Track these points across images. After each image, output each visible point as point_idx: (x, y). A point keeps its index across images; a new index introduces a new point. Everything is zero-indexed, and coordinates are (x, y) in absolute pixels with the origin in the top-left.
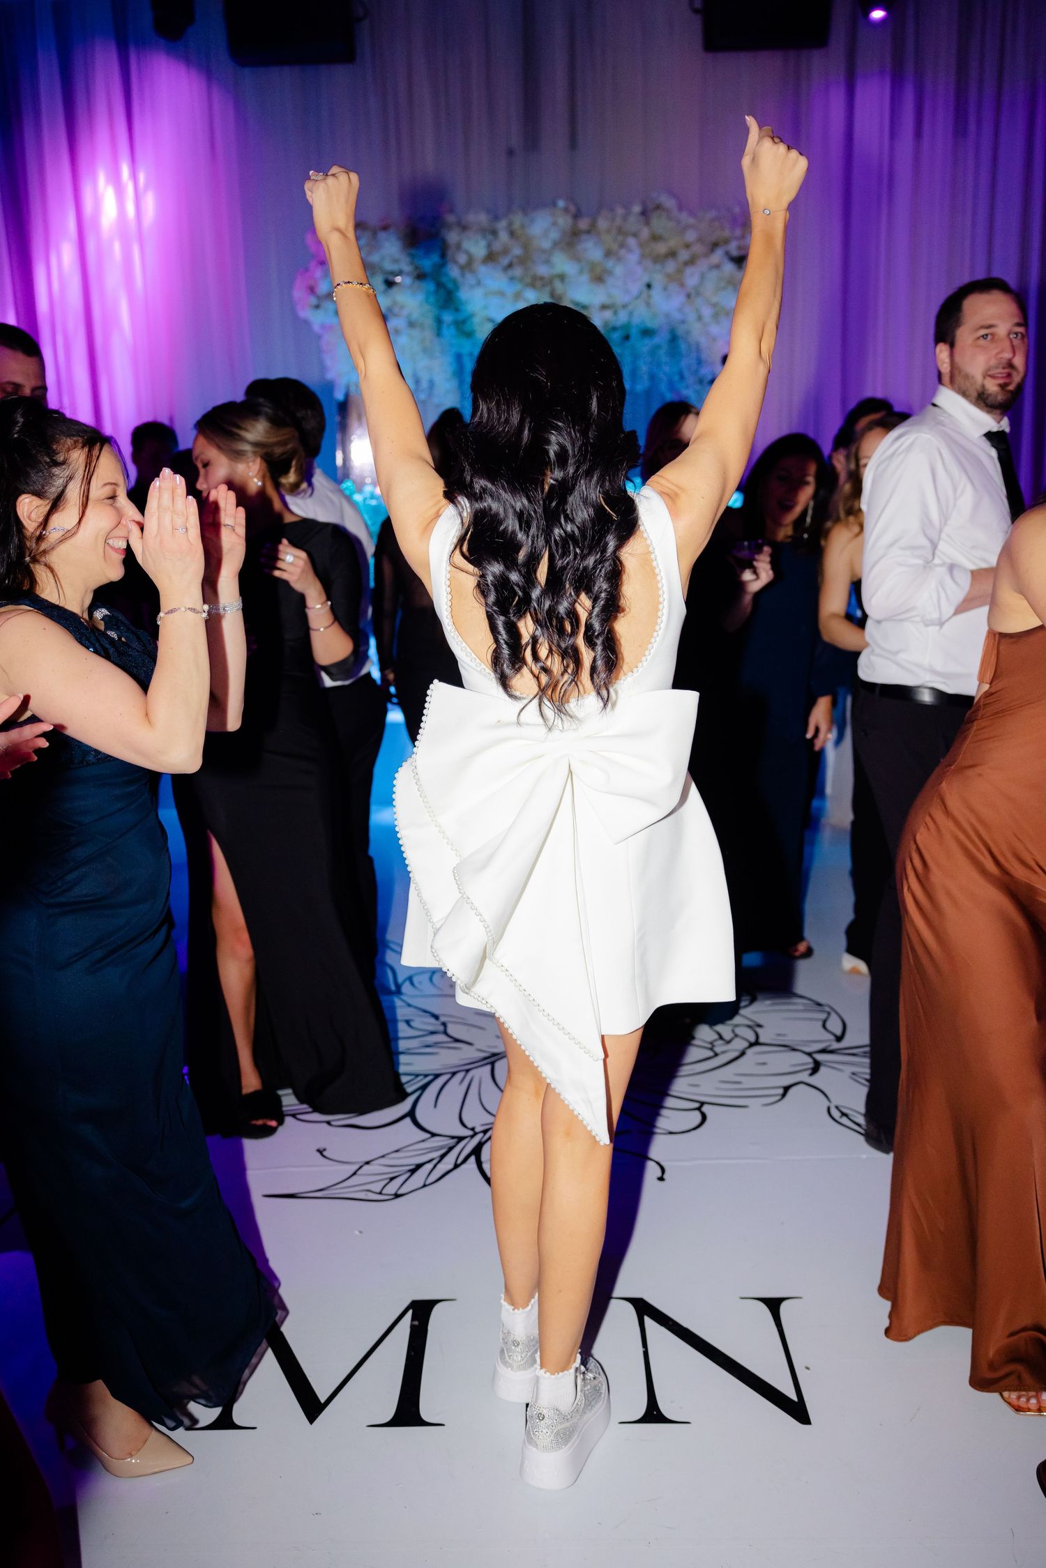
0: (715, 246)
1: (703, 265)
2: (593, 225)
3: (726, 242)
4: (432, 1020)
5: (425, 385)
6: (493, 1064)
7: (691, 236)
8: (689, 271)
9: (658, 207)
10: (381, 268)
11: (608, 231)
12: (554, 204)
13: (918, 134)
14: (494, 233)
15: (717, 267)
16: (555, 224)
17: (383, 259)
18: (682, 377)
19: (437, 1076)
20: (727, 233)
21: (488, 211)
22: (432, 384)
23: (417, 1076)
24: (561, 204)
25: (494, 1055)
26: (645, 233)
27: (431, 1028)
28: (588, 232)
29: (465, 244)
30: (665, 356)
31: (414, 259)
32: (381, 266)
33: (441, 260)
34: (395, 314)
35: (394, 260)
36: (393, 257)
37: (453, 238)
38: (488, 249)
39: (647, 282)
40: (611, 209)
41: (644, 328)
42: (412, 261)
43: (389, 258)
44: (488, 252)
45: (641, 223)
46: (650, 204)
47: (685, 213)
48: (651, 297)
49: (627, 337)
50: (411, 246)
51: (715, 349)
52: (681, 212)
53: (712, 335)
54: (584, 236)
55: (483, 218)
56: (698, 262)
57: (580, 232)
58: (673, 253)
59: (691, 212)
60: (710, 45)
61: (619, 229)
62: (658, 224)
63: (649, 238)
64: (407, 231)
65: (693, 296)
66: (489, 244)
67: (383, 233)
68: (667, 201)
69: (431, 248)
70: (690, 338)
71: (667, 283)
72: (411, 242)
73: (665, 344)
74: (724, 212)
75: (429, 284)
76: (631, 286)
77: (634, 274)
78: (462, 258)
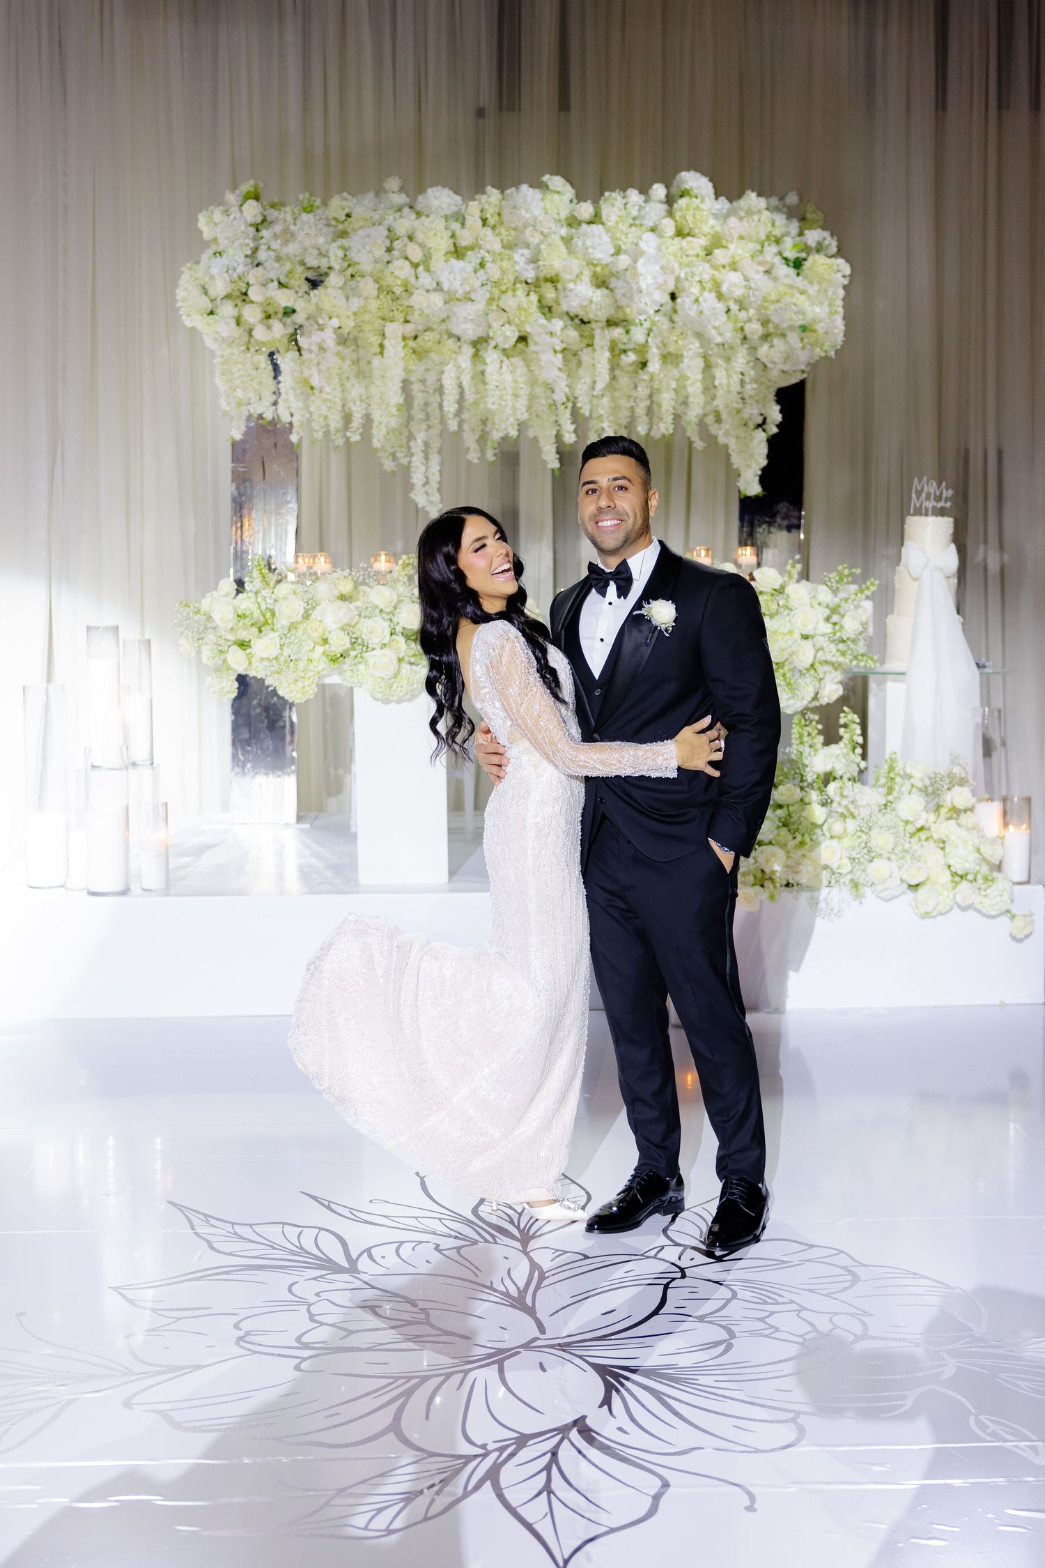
1: (748, 268)
2: (597, 214)
3: (778, 241)
4: (408, 1307)
5: (357, 420)
6: (500, 1363)
8: (730, 276)
9: (686, 193)
10: (303, 263)
11: (618, 223)
12: (545, 186)
14: (462, 220)
15: (769, 271)
16: (546, 211)
17: (305, 251)
18: (719, 420)
19: (425, 1379)
20: (779, 228)
21: (455, 189)
22: (368, 421)
23: (397, 1379)
24: (555, 183)
25: (501, 1351)
26: (669, 226)
27: (407, 1317)
28: (591, 222)
29: (420, 236)
30: (694, 388)
31: (348, 253)
32: (302, 261)
33: (387, 257)
34: (319, 325)
35: (321, 254)
36: (319, 249)
37: (404, 223)
38: (452, 240)
39: (670, 291)
40: (622, 193)
41: (666, 352)
42: (345, 256)
43: (315, 252)
44: (452, 245)
45: (663, 213)
46: (674, 190)
47: (722, 199)
48: (675, 311)
49: (644, 365)
50: (344, 234)
51: (765, 380)
52: (716, 199)
53: (763, 363)
54: (586, 228)
55: (447, 199)
56: (741, 266)
57: (580, 222)
58: (707, 254)
59: (733, 199)
61: (633, 219)
62: (687, 215)
63: (673, 234)
64: (339, 214)
65: (735, 311)
66: (453, 234)
67: (306, 219)
68: (699, 184)
69: (371, 238)
70: (731, 369)
71: (699, 293)
72: (343, 230)
73: (695, 375)
74: (774, 199)
75: (368, 287)
76: (649, 297)
77: (655, 282)
78: (416, 254)
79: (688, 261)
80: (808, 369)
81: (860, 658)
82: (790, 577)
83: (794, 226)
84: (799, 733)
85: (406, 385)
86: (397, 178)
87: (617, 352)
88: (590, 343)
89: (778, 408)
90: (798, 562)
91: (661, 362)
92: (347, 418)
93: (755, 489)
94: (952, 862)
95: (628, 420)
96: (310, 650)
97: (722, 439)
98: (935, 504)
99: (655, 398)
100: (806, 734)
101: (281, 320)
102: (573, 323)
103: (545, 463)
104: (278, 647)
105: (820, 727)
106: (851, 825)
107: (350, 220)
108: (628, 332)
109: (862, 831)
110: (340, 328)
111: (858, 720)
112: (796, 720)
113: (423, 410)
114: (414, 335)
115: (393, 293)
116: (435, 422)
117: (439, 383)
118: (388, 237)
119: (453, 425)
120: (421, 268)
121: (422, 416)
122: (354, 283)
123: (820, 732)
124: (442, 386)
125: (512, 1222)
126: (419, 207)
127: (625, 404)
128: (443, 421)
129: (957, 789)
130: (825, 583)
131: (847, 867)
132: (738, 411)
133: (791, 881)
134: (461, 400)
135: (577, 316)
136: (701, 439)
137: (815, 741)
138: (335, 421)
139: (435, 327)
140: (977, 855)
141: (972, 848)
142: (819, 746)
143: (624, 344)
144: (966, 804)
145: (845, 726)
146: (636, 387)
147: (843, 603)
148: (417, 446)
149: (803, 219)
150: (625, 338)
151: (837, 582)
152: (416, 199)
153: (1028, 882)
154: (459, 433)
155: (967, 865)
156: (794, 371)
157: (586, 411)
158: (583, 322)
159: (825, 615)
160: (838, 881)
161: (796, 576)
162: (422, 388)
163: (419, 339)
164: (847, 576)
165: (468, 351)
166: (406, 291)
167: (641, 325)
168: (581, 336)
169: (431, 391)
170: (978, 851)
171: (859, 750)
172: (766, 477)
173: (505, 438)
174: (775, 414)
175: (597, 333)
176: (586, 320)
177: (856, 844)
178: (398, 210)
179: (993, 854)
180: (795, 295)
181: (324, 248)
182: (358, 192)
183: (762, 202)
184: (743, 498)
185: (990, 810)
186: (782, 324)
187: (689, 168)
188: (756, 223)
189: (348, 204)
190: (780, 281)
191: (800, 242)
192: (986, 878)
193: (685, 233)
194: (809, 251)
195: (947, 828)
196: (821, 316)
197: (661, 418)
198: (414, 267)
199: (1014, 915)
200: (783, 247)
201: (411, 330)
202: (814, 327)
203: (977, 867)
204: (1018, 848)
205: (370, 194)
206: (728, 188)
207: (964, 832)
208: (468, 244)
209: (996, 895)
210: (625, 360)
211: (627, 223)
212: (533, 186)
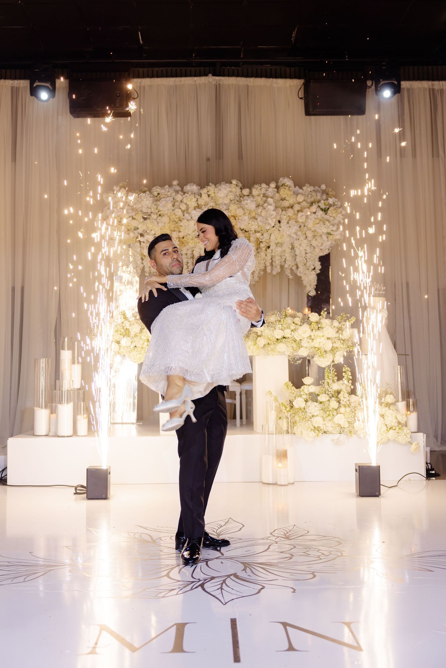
0: (312, 204)
1: (307, 212)
2: (251, 193)
3: (319, 202)
6: (207, 562)
7: (300, 198)
8: (300, 214)
9: (283, 185)
10: (141, 211)
11: (258, 195)
12: (231, 183)
14: (201, 195)
15: (315, 213)
16: (231, 192)
17: (142, 207)
18: (297, 268)
19: (179, 565)
20: (319, 197)
21: (198, 184)
23: (169, 565)
24: (234, 182)
25: (207, 559)
26: (277, 196)
28: (248, 195)
29: (185, 201)
30: (288, 255)
31: (158, 207)
32: (141, 210)
33: (172, 208)
34: (147, 233)
35: (148, 207)
36: (147, 206)
37: (179, 197)
38: (197, 202)
39: (278, 220)
40: (259, 185)
41: (277, 242)
42: (157, 208)
43: (145, 206)
44: (197, 204)
45: (275, 192)
46: (280, 184)
47: (297, 187)
48: (280, 227)
49: (269, 247)
50: (157, 200)
51: (315, 253)
52: (295, 187)
53: (313, 246)
54: (247, 197)
55: (194, 188)
56: (305, 210)
57: (244, 196)
58: (292, 207)
59: (301, 188)
60: (308, 113)
61: (264, 194)
62: (284, 192)
63: (279, 199)
64: (156, 194)
65: (302, 227)
66: (197, 201)
67: (142, 195)
68: (288, 182)
69: (167, 201)
70: (301, 248)
71: (289, 220)
72: (157, 198)
73: (288, 250)
74: (317, 188)
75: (165, 219)
76: (270, 221)
77: (272, 215)
78: (184, 207)
79: (284, 209)
80: (330, 249)
81: (350, 347)
82: (323, 317)
83: (325, 197)
84: (328, 375)
86: (177, 180)
87: (259, 242)
88: (249, 239)
89: (320, 263)
90: (325, 311)
91: (275, 246)
93: (313, 293)
94: (387, 423)
95: (264, 268)
96: (142, 344)
97: (299, 274)
98: (379, 292)
99: (273, 259)
100: (330, 376)
101: (133, 232)
102: (242, 232)
104: (130, 342)
105: (336, 373)
106: (348, 410)
107: (159, 195)
108: (262, 235)
109: (352, 412)
110: (155, 234)
111: (350, 370)
112: (326, 370)
113: (186, 265)
114: (183, 237)
115: (175, 221)
117: (192, 255)
118: (173, 201)
120: (185, 212)
122: (160, 218)
123: (336, 376)
125: (214, 531)
126: (185, 190)
127: (262, 262)
129: (388, 396)
130: (336, 319)
131: (347, 425)
132: (305, 265)
133: (325, 430)
135: (244, 229)
136: (291, 275)
137: (334, 379)
139: (190, 234)
140: (396, 420)
141: (394, 417)
142: (335, 381)
143: (261, 239)
144: (392, 401)
145: (345, 372)
146: (266, 255)
147: (343, 326)
149: (327, 194)
150: (261, 237)
151: (341, 319)
152: (183, 188)
153: (418, 432)
155: (393, 424)
156: (325, 249)
158: (246, 231)
159: (336, 331)
160: (344, 431)
161: (325, 316)
162: (186, 257)
163: (184, 238)
164: (345, 317)
166: (180, 220)
167: (267, 231)
168: (245, 237)
169: (189, 258)
170: (397, 418)
171: (350, 381)
172: (316, 290)
174: (318, 266)
175: (251, 235)
176: (247, 231)
177: (350, 416)
178: (177, 192)
179: (402, 419)
180: (323, 221)
181: (149, 205)
182: (162, 186)
183: (311, 188)
184: (308, 296)
185: (402, 405)
186: (320, 232)
187: (284, 177)
188: (310, 196)
189: (159, 190)
190: (319, 216)
191: (326, 202)
192: (400, 429)
193: (283, 199)
194: (330, 206)
195: (385, 410)
196: (334, 229)
197: (276, 267)
198: (183, 212)
199: (412, 444)
200: (320, 204)
201: (181, 235)
202: (332, 233)
203: (396, 424)
204: (413, 418)
205: (167, 186)
206: (299, 184)
207: (391, 411)
208: (203, 203)
209: (404, 436)
210: (262, 245)
211: (262, 195)
212: (226, 183)
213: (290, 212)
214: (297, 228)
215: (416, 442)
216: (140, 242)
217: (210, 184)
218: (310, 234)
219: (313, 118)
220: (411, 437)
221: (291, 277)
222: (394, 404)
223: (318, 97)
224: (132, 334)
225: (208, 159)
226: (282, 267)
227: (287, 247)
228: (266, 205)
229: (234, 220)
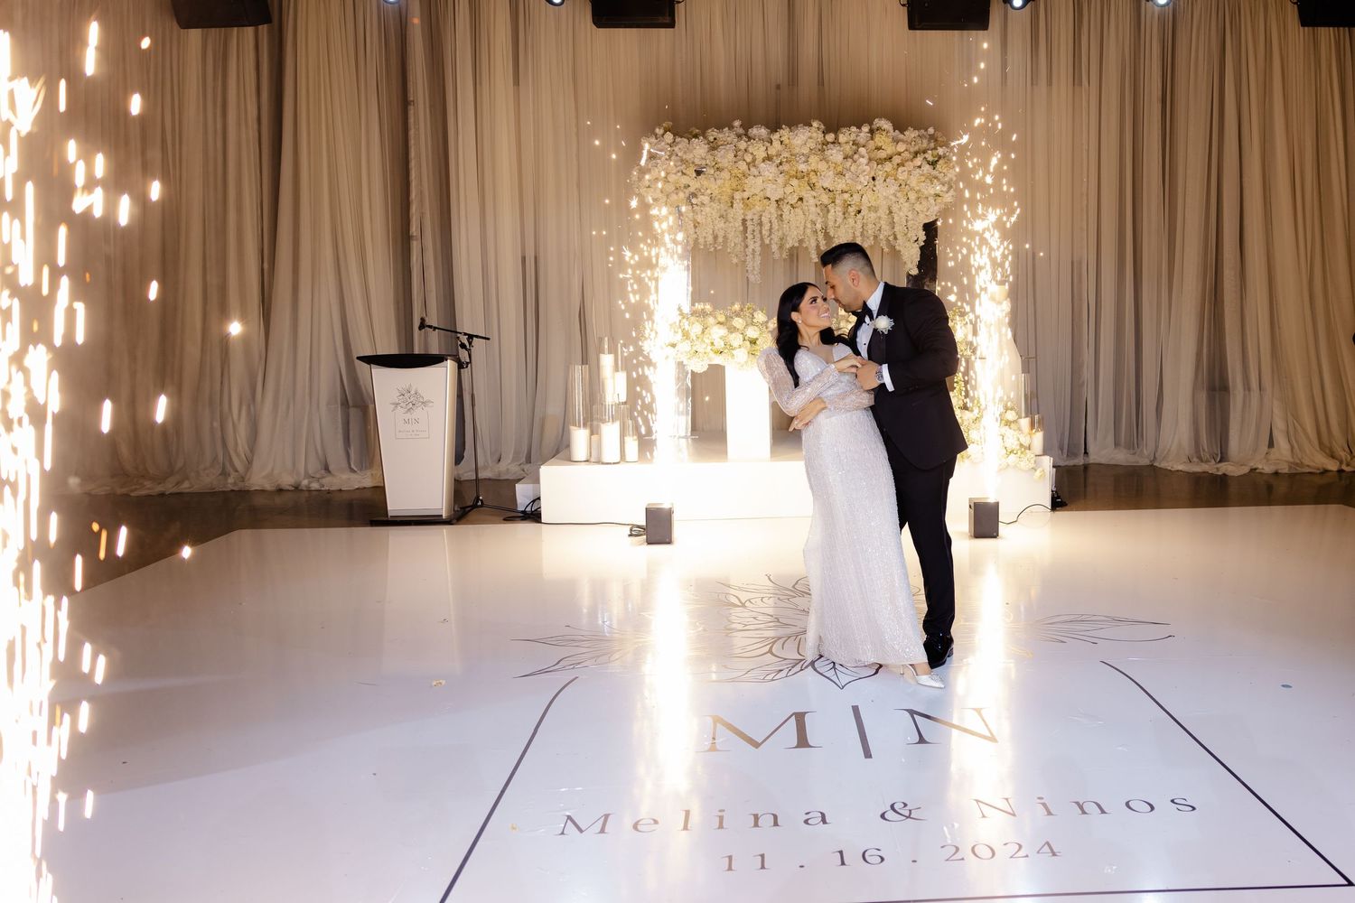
0: (916, 154)
1: (910, 165)
2: (836, 139)
3: (924, 152)
5: (720, 240)
7: (901, 147)
8: (901, 169)
9: (879, 129)
10: (693, 163)
11: (846, 143)
12: (811, 126)
13: (1050, 83)
14: (770, 142)
15: (920, 167)
16: (811, 138)
17: (694, 157)
18: (896, 238)
19: (779, 638)
20: (925, 145)
21: (767, 127)
22: (725, 239)
24: (815, 124)
26: (871, 145)
28: (833, 143)
29: (750, 149)
30: (884, 224)
31: (715, 157)
33: (734, 159)
34: (701, 193)
35: (702, 158)
36: (701, 155)
37: (743, 145)
38: (766, 152)
39: (872, 177)
40: (848, 128)
41: (870, 205)
42: (714, 159)
43: (699, 158)
44: (766, 154)
45: (869, 138)
46: (874, 127)
47: (897, 131)
48: (875, 186)
49: (859, 212)
50: (713, 149)
51: (917, 220)
52: (895, 131)
53: (917, 211)
54: (831, 146)
55: (763, 131)
56: (906, 164)
57: (828, 143)
58: (890, 158)
59: (902, 132)
60: (912, 26)
61: (854, 141)
62: (880, 139)
63: (874, 148)
64: (711, 139)
65: (903, 186)
66: (767, 149)
67: (694, 141)
68: (886, 125)
69: (727, 150)
70: (901, 214)
71: (887, 177)
72: (714, 147)
73: (884, 217)
74: (923, 131)
75: (725, 174)
76: (862, 179)
77: (864, 171)
78: (749, 158)
79: (881, 162)
80: (938, 214)
83: (932, 145)
85: (744, 221)
86: (739, 121)
87: (847, 206)
88: (833, 201)
89: (924, 233)
91: (868, 211)
92: (716, 237)
93: (915, 272)
94: (1007, 446)
97: (897, 246)
99: (865, 228)
101: (683, 191)
103: (811, 259)
107: (716, 142)
108: (851, 196)
110: (711, 194)
113: (752, 234)
114: (747, 198)
115: (738, 177)
116: (758, 240)
118: (735, 150)
119: (767, 242)
120: (751, 166)
121: (752, 237)
122: (718, 172)
124: (761, 222)
126: (750, 135)
127: (849, 230)
128: (762, 239)
129: (1009, 412)
132: (906, 235)
134: (771, 229)
135: (827, 189)
136: (887, 247)
138: (710, 239)
139: (757, 194)
140: (1018, 442)
141: (1016, 439)
143: (850, 201)
144: (1013, 418)
145: (957, 382)
146: (856, 222)
148: (749, 250)
149: (936, 140)
150: (850, 199)
152: (748, 131)
153: (1043, 455)
154: (769, 246)
155: (1014, 447)
156: (931, 216)
157: (832, 234)
162: (752, 223)
163: (750, 200)
165: (775, 205)
166: (744, 176)
167: (858, 191)
168: (829, 198)
169: (756, 224)
170: (1019, 440)
172: (919, 267)
173: (793, 248)
174: (922, 236)
175: (837, 196)
176: (831, 190)
178: (739, 136)
179: (1025, 441)
180: (932, 179)
181: (703, 155)
182: (720, 128)
183: (916, 133)
184: (909, 275)
185: (1025, 422)
186: (926, 192)
187: (880, 117)
188: (913, 143)
189: (714, 133)
190: (925, 172)
191: (935, 152)
192: (1022, 453)
193: (879, 148)
194: (940, 157)
195: (1005, 430)
196: (945, 189)
197: (868, 238)
198: (748, 164)
199: (1036, 470)
200: (926, 155)
201: (746, 195)
202: (941, 194)
203: (1018, 447)
204: (1038, 439)
205: (727, 129)
206: (900, 126)
207: (1012, 431)
208: (774, 153)
209: (1027, 461)
210: (850, 209)
211: (851, 143)
212: (805, 125)
213: (888, 167)
214: (897, 188)
215: (1040, 469)
216: (692, 204)
217: (784, 126)
218: (912, 196)
219: (918, 32)
220: (1035, 462)
221: (886, 250)
222: (1015, 421)
223: (926, 5)
224: (693, 336)
225: (778, 87)
226: (876, 237)
227: (883, 213)
228: (856, 157)
229: (815, 176)
